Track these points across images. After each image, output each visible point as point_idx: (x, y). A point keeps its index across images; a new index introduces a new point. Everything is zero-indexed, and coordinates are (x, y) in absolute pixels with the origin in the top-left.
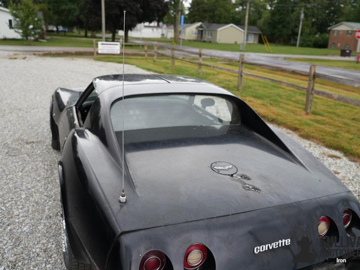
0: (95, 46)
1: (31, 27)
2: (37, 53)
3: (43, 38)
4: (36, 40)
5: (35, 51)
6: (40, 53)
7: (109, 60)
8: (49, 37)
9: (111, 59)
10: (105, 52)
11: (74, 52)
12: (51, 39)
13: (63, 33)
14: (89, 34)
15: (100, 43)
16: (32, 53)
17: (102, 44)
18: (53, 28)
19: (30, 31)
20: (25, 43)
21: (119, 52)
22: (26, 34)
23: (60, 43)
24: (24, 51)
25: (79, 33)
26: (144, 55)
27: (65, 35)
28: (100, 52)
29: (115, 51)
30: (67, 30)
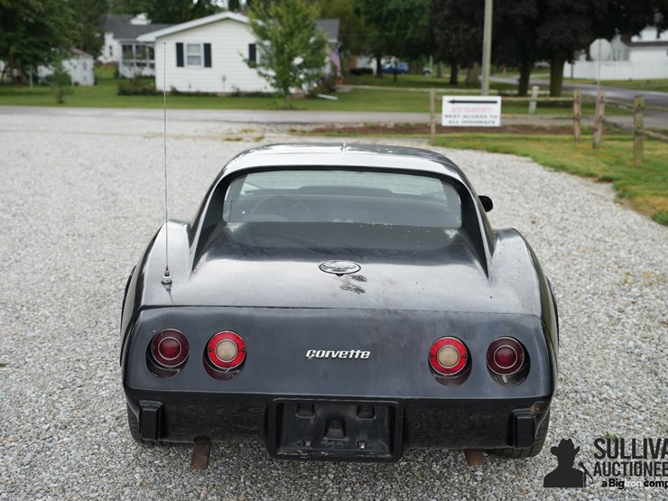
0: (432, 107)
1: (298, 61)
2: (299, 128)
3: (331, 91)
4: (312, 96)
5: (296, 123)
6: (306, 128)
7: (470, 144)
8: (347, 88)
9: (477, 143)
10: (460, 122)
11: (391, 125)
12: (354, 91)
13: (391, 76)
14: (461, 77)
15: (446, 99)
16: (288, 127)
17: (453, 102)
18: (370, 62)
19: (295, 72)
20: (281, 103)
21: (497, 123)
22: (284, 81)
23: (372, 102)
24: (268, 124)
25: (439, 75)
26: (569, 130)
27: (395, 83)
28: (445, 122)
29: (488, 119)
30: (405, 66)
